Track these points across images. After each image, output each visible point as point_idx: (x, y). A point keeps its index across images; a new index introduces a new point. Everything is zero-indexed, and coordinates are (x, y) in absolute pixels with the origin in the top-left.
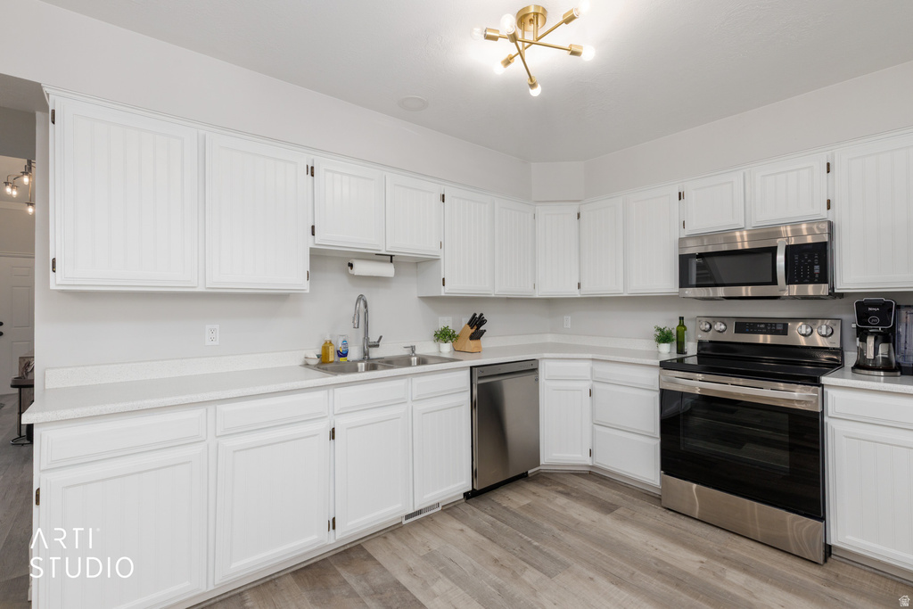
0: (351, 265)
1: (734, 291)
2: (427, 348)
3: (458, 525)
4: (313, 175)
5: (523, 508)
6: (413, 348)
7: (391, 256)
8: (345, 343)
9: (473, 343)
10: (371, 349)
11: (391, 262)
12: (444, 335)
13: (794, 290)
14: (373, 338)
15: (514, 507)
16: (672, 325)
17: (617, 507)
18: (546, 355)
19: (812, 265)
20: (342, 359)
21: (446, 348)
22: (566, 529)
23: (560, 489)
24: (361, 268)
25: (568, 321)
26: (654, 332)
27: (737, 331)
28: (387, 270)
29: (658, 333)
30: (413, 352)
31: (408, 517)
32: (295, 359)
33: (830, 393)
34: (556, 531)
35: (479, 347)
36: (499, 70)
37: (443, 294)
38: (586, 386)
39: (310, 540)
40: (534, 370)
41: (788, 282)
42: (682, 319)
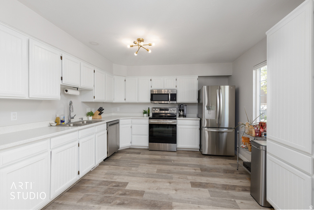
0: (67, 91)
1: (160, 102)
2: (85, 119)
3: (107, 166)
4: (62, 59)
5: (120, 158)
6: (82, 119)
7: (77, 88)
8: (64, 118)
9: (99, 116)
10: (71, 119)
11: (77, 90)
12: (90, 114)
13: (171, 102)
14: (72, 115)
15: (118, 159)
16: (147, 110)
17: (141, 153)
18: (121, 118)
19: (174, 98)
20: (63, 123)
21: (90, 118)
22: (133, 159)
23: (126, 153)
24: (70, 92)
25: (118, 109)
26: (143, 111)
27: (160, 111)
28: (77, 93)
29: (144, 112)
30: (82, 120)
31: (92, 169)
32: (46, 124)
33: (178, 121)
34: (132, 160)
35: (101, 117)
36: (129, 47)
37: (94, 101)
38: (130, 126)
39: (74, 179)
40: (118, 123)
41: (171, 101)
42: (149, 108)
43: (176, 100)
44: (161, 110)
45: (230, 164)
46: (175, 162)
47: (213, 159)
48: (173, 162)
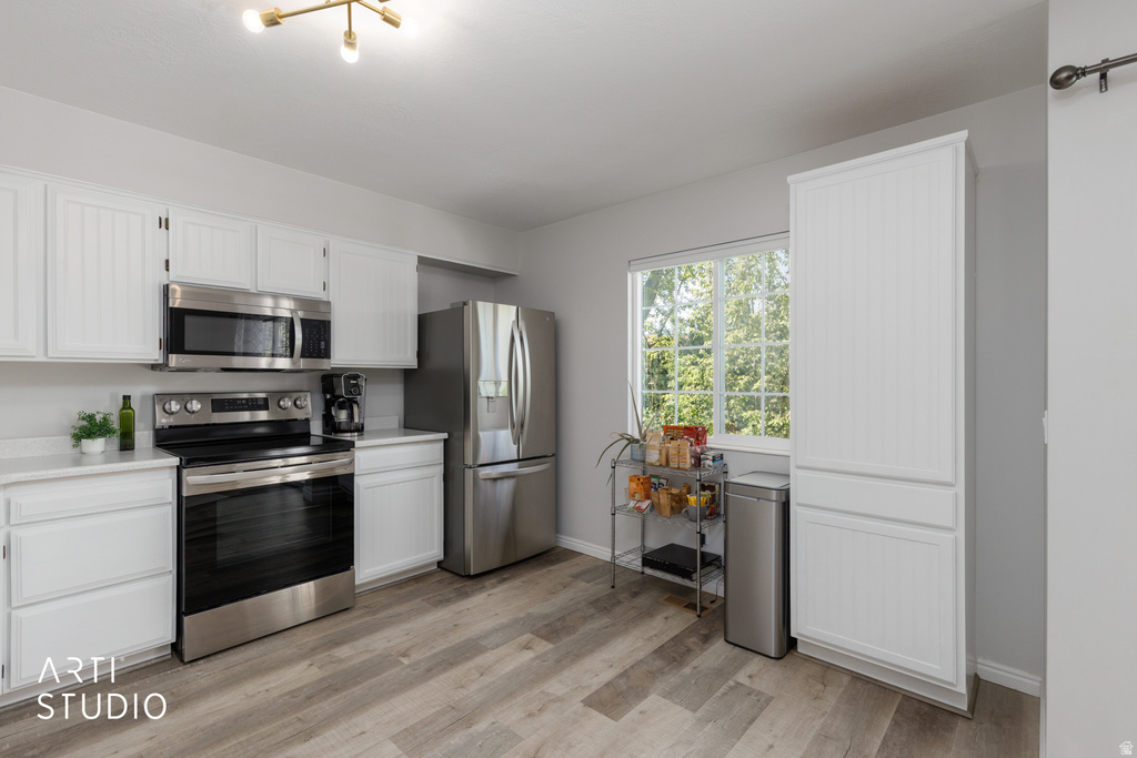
13: (305, 363)
19: (319, 340)
41: (303, 356)
42: (127, 398)
43: (326, 354)
44: (221, 404)
45: (576, 577)
46: (416, 656)
47: (517, 582)
48: (405, 661)
